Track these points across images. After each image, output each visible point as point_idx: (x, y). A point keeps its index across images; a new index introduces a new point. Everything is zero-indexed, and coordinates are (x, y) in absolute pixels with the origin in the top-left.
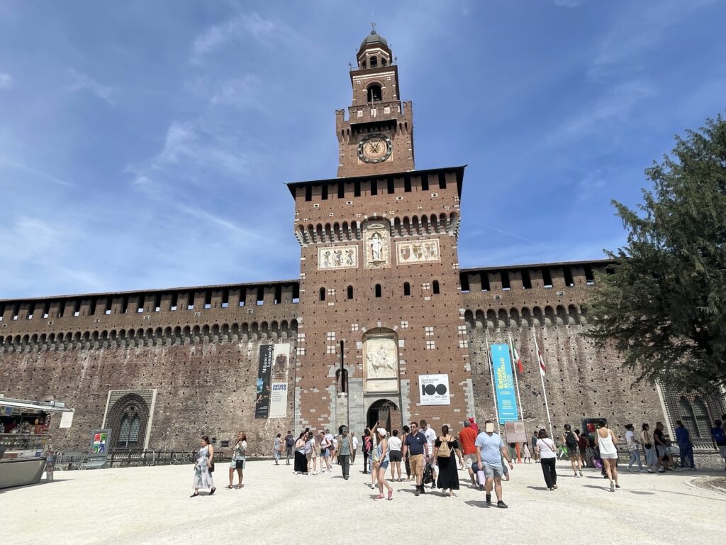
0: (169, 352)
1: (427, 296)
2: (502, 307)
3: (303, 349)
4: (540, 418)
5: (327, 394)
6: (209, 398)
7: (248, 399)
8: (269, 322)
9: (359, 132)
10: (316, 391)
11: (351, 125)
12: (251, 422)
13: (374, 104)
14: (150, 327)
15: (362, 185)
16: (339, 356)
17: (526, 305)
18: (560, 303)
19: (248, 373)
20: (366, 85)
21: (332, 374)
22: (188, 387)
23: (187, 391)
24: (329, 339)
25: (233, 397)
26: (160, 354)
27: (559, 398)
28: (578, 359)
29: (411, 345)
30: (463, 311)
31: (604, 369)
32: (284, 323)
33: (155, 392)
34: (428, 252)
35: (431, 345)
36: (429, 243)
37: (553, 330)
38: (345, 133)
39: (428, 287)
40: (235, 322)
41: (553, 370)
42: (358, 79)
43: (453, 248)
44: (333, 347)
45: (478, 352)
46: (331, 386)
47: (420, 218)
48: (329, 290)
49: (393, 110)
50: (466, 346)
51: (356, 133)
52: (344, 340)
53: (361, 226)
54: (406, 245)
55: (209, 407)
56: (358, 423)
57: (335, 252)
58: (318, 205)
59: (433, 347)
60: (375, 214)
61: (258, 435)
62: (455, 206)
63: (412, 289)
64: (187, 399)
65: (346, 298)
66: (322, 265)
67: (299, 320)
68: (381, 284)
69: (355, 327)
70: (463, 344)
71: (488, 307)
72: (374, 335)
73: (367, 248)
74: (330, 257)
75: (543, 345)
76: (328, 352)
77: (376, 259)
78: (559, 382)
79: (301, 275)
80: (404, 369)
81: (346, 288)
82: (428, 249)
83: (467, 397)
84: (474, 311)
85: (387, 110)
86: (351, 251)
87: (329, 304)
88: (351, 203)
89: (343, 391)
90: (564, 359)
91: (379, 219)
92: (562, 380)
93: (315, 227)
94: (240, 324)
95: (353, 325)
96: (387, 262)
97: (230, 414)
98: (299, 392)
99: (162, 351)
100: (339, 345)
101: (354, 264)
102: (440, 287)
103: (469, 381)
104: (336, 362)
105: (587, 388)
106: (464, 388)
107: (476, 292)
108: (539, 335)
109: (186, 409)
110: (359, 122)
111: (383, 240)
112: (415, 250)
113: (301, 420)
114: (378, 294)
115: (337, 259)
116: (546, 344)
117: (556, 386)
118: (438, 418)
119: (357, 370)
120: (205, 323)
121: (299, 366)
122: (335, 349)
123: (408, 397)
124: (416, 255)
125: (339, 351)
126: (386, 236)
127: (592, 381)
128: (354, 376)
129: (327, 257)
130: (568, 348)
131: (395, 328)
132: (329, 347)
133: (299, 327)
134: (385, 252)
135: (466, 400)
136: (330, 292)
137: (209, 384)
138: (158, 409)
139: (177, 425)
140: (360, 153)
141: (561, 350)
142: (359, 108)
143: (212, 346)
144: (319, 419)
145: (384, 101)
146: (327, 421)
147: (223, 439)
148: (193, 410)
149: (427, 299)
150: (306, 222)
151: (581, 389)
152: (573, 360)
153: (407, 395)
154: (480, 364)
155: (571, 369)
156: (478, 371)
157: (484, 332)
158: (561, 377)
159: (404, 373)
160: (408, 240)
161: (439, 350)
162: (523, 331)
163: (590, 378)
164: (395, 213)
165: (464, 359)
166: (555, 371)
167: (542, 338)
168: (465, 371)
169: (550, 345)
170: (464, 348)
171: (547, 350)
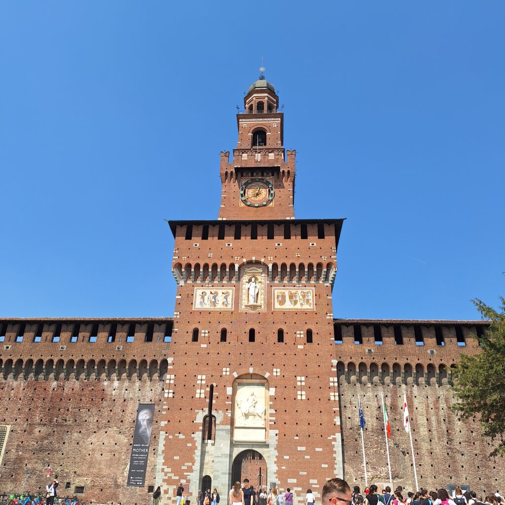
0: (28, 386)
1: (301, 344)
2: (374, 361)
3: (171, 391)
4: (407, 479)
5: (193, 441)
6: (66, 438)
7: (109, 442)
8: (138, 361)
9: (242, 176)
10: (181, 436)
11: (235, 168)
12: (110, 467)
13: (259, 149)
14: (10, 357)
15: (243, 228)
16: (208, 400)
17: (397, 361)
18: (431, 362)
19: (112, 414)
20: (252, 130)
21: (199, 419)
22: (45, 425)
23: (44, 429)
24: (199, 382)
25: (93, 438)
26: (18, 388)
27: (427, 460)
28: (447, 420)
29: (282, 395)
30: (335, 362)
31: (472, 432)
32: (154, 362)
33: (9, 428)
34: (304, 300)
35: (302, 395)
36: (305, 291)
37: (423, 389)
38: (229, 175)
39: (301, 335)
40: (102, 358)
41: (421, 429)
42: (244, 123)
43: (329, 297)
44: (203, 391)
45: (348, 405)
46: (197, 433)
47: (297, 266)
48: (203, 331)
49: (277, 157)
50: (337, 398)
51: (239, 175)
52: (215, 385)
53: (239, 268)
54: (283, 291)
55: (66, 448)
56: (223, 474)
57: (211, 293)
58: (198, 244)
59: (304, 398)
60: (254, 258)
61: (116, 482)
62: (332, 257)
63: (285, 336)
64: (43, 438)
65: (219, 340)
66: (198, 305)
67: (170, 360)
68: (255, 329)
69: (226, 371)
70: (334, 396)
71: (360, 360)
72: (244, 381)
73: (244, 291)
74: (206, 297)
75: (412, 403)
76: (197, 396)
77: (252, 302)
78: (427, 442)
79: (176, 313)
80: (274, 418)
81: (220, 330)
82: (304, 296)
83: (335, 452)
84: (346, 363)
85: (271, 156)
86: (227, 293)
87: (202, 346)
88: (231, 245)
89: (209, 438)
90: (433, 419)
91: (258, 263)
92: (431, 441)
93: (193, 266)
94: (107, 361)
95: (224, 369)
96: (263, 307)
97: (88, 457)
98: (164, 437)
99: (20, 384)
100: (208, 389)
101: (229, 306)
102: (313, 336)
103: (338, 436)
104: (205, 407)
105: (455, 451)
106: (333, 443)
107: (349, 344)
108: (409, 393)
109: (41, 450)
110: (244, 166)
111: (260, 283)
112: (291, 297)
113: (164, 467)
114: (252, 338)
115: (213, 300)
116: (416, 402)
117: (425, 446)
118: (305, 473)
119: (225, 416)
120: (71, 357)
121: (165, 410)
122: (205, 393)
123: (275, 449)
124: (291, 302)
125: (208, 396)
126: (263, 281)
127: (460, 443)
128: (222, 423)
129: (203, 297)
130: (437, 408)
131: (267, 375)
132: (198, 391)
133: (169, 367)
134: (261, 297)
135: (334, 455)
136: (203, 333)
137: (68, 423)
138: (10, 448)
139: (29, 466)
140: (242, 196)
141: (430, 409)
142: (244, 151)
143: (75, 382)
144: (183, 468)
145: (268, 146)
146: (190, 469)
147: (78, 485)
148: (48, 450)
149: (300, 347)
150: (184, 261)
151: (448, 451)
152: (442, 420)
153: (275, 447)
154: (349, 418)
155: (440, 430)
156: (348, 425)
157: (355, 385)
158: (429, 438)
159: (273, 423)
160: (284, 286)
161: (310, 401)
162: (393, 387)
163: (458, 440)
164: (273, 258)
165: (335, 412)
166: (423, 431)
167: (412, 396)
168: (335, 425)
169: (420, 403)
170: (335, 401)
171: (416, 408)
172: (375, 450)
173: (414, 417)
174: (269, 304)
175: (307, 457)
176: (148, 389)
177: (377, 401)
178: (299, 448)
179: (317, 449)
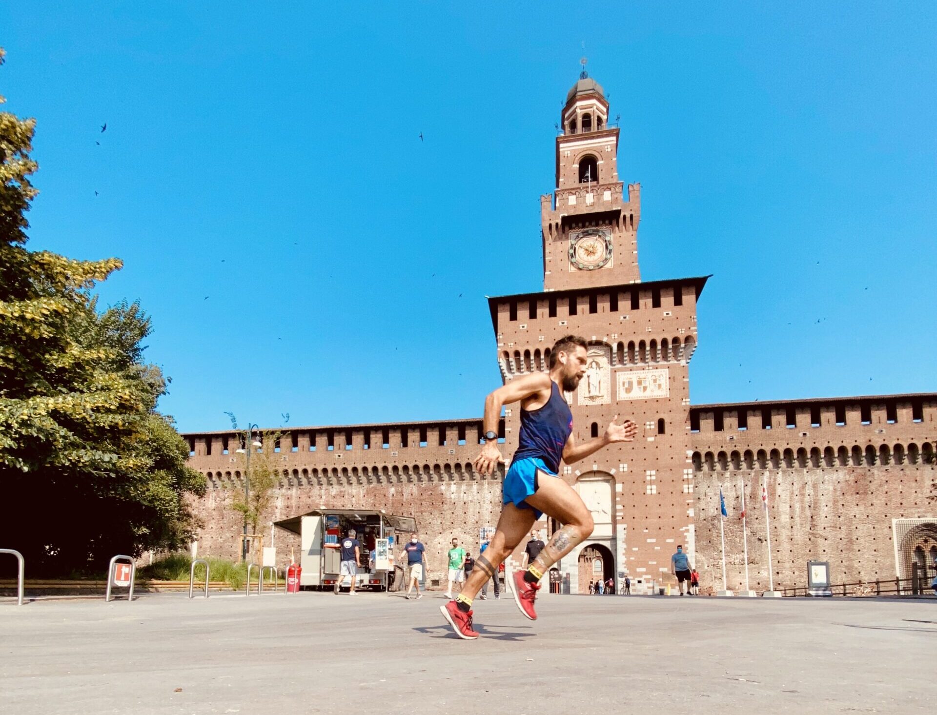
1: (651, 436)
2: (735, 449)
4: (762, 565)
9: (571, 228)
11: (562, 218)
14: (344, 466)
15: (579, 300)
17: (763, 447)
18: (802, 446)
26: (358, 495)
27: (786, 546)
28: (812, 506)
29: (630, 490)
30: (690, 453)
31: (839, 517)
34: (655, 386)
35: (651, 490)
36: (657, 374)
37: (789, 475)
39: (653, 425)
40: (436, 462)
41: (783, 516)
43: (685, 380)
45: (702, 497)
47: (648, 343)
49: (616, 196)
50: (691, 491)
51: (567, 228)
54: (629, 376)
58: (526, 326)
59: (654, 492)
60: (594, 338)
62: (691, 328)
68: (598, 423)
69: (568, 470)
70: (688, 488)
71: (720, 449)
72: (588, 478)
75: (775, 490)
77: (593, 393)
78: (788, 529)
80: (621, 513)
82: (655, 381)
84: (703, 453)
85: (607, 195)
88: (565, 324)
90: (797, 506)
91: (599, 343)
92: (792, 527)
93: (522, 354)
94: (442, 465)
96: (605, 397)
99: (359, 492)
102: (666, 426)
103: (692, 527)
105: (817, 536)
106: (685, 534)
107: (707, 432)
108: (772, 480)
110: (572, 213)
111: (602, 370)
112: (639, 383)
116: (779, 490)
117: (784, 534)
120: (404, 463)
123: (623, 542)
124: (639, 388)
126: (605, 365)
127: (824, 528)
130: (803, 495)
131: (613, 471)
134: (604, 385)
140: (572, 257)
141: (795, 497)
143: (412, 487)
145: (602, 182)
149: (651, 439)
150: (511, 347)
151: (810, 536)
152: (807, 507)
153: (624, 540)
154: (703, 510)
155: (803, 516)
156: (701, 517)
157: (711, 476)
158: (791, 524)
159: (621, 518)
160: (631, 370)
161: (660, 495)
162: (755, 476)
163: (823, 526)
164: (618, 336)
165: (688, 504)
166: (785, 519)
167: (775, 484)
168: (688, 516)
169: (784, 490)
170: (688, 493)
171: (779, 496)
172: (729, 538)
173: (776, 506)
174: (614, 393)
175: (658, 548)
176: (486, 491)
177: (736, 490)
178: (649, 541)
179: (668, 541)
